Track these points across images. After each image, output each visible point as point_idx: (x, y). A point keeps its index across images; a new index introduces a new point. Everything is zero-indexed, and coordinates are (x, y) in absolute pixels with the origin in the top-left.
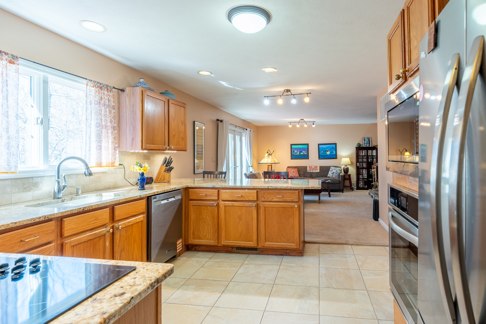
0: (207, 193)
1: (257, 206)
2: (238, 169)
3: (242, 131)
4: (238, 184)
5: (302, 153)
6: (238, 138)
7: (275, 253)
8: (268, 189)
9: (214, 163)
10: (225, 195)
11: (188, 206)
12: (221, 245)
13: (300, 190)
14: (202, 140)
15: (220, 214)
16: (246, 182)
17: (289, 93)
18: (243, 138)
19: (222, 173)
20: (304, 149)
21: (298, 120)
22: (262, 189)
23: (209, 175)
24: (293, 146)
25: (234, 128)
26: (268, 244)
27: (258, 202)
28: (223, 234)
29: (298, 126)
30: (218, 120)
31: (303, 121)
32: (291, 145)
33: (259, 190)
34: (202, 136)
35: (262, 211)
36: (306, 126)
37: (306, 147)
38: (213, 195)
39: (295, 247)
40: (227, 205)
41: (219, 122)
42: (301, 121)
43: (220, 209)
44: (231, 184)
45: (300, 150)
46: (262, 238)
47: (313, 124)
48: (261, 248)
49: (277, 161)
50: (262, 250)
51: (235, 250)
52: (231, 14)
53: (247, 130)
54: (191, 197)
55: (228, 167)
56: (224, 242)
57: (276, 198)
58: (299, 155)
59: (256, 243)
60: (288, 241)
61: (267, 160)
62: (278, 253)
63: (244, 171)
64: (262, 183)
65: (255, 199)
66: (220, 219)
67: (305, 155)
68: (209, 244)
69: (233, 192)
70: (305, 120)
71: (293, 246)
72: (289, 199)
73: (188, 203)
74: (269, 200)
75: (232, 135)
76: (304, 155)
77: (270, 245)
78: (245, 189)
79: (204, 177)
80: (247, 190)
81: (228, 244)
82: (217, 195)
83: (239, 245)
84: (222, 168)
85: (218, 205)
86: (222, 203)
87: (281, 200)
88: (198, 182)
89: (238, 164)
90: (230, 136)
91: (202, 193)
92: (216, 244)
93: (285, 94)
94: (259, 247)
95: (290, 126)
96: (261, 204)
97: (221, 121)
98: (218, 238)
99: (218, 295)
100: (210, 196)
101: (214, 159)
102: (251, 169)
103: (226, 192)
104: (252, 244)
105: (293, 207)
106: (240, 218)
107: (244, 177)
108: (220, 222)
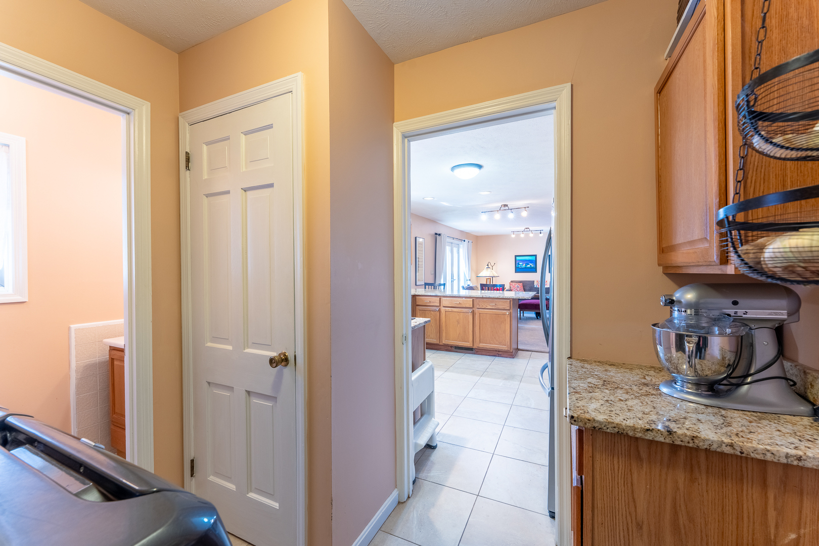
0: (430, 300)
1: (473, 312)
2: (455, 283)
3: (459, 242)
4: (455, 293)
5: (528, 266)
6: (455, 250)
7: (488, 354)
8: (483, 298)
9: (433, 276)
10: (445, 302)
11: (415, 311)
12: (442, 344)
13: (512, 300)
14: (422, 254)
15: (441, 319)
16: (464, 293)
17: (507, 208)
18: (461, 250)
19: (440, 285)
20: (531, 261)
21: (523, 228)
22: (477, 298)
23: (430, 287)
24: (517, 258)
25: (452, 240)
26: (482, 345)
27: (474, 309)
28: (444, 334)
29: (522, 236)
30: (436, 234)
31: (528, 230)
32: (516, 256)
33: (474, 299)
34: (422, 251)
35: (477, 316)
36: (531, 235)
37: (533, 258)
38: (436, 301)
39: (507, 349)
40: (447, 310)
41: (437, 236)
42: (526, 230)
43: (441, 314)
44: (448, 292)
45: (526, 262)
46: (477, 339)
47: (541, 233)
48: (476, 349)
49: (496, 275)
50: (477, 350)
51: (454, 349)
52: (453, 168)
53: (464, 241)
54: (417, 303)
55: (445, 279)
56: (444, 341)
57: (490, 305)
58: (525, 268)
59: (472, 343)
60: (500, 343)
61: (485, 273)
62: (491, 354)
63: (462, 284)
64: (478, 293)
65: (472, 306)
66: (441, 322)
67: (533, 268)
68: (432, 342)
69: (452, 300)
70: (531, 228)
71: (504, 348)
72: (501, 307)
73: (415, 308)
74: (483, 307)
75: (450, 248)
76: (531, 268)
77: (484, 346)
78: (463, 297)
79: (425, 288)
80: (464, 299)
81: (448, 343)
82: (439, 302)
83: (457, 344)
84: (440, 280)
85: (439, 311)
86: (443, 309)
87: (494, 308)
88: (421, 291)
89: (456, 277)
90: (448, 249)
91: (427, 300)
92: (438, 342)
93: (503, 208)
94: (474, 347)
95: (513, 236)
96: (476, 311)
97: (440, 235)
98: (440, 338)
99: (442, 372)
100: (433, 302)
101: (433, 272)
102: (469, 283)
103: (446, 300)
104: (468, 344)
105: (505, 314)
106: (458, 322)
107: (461, 289)
108: (441, 324)
